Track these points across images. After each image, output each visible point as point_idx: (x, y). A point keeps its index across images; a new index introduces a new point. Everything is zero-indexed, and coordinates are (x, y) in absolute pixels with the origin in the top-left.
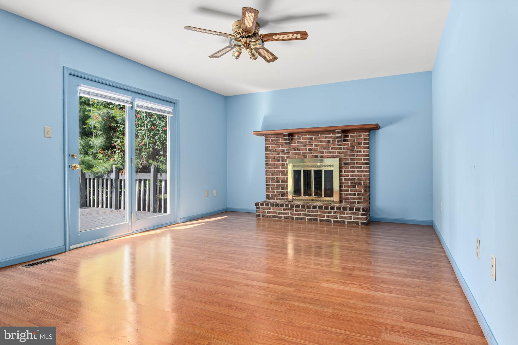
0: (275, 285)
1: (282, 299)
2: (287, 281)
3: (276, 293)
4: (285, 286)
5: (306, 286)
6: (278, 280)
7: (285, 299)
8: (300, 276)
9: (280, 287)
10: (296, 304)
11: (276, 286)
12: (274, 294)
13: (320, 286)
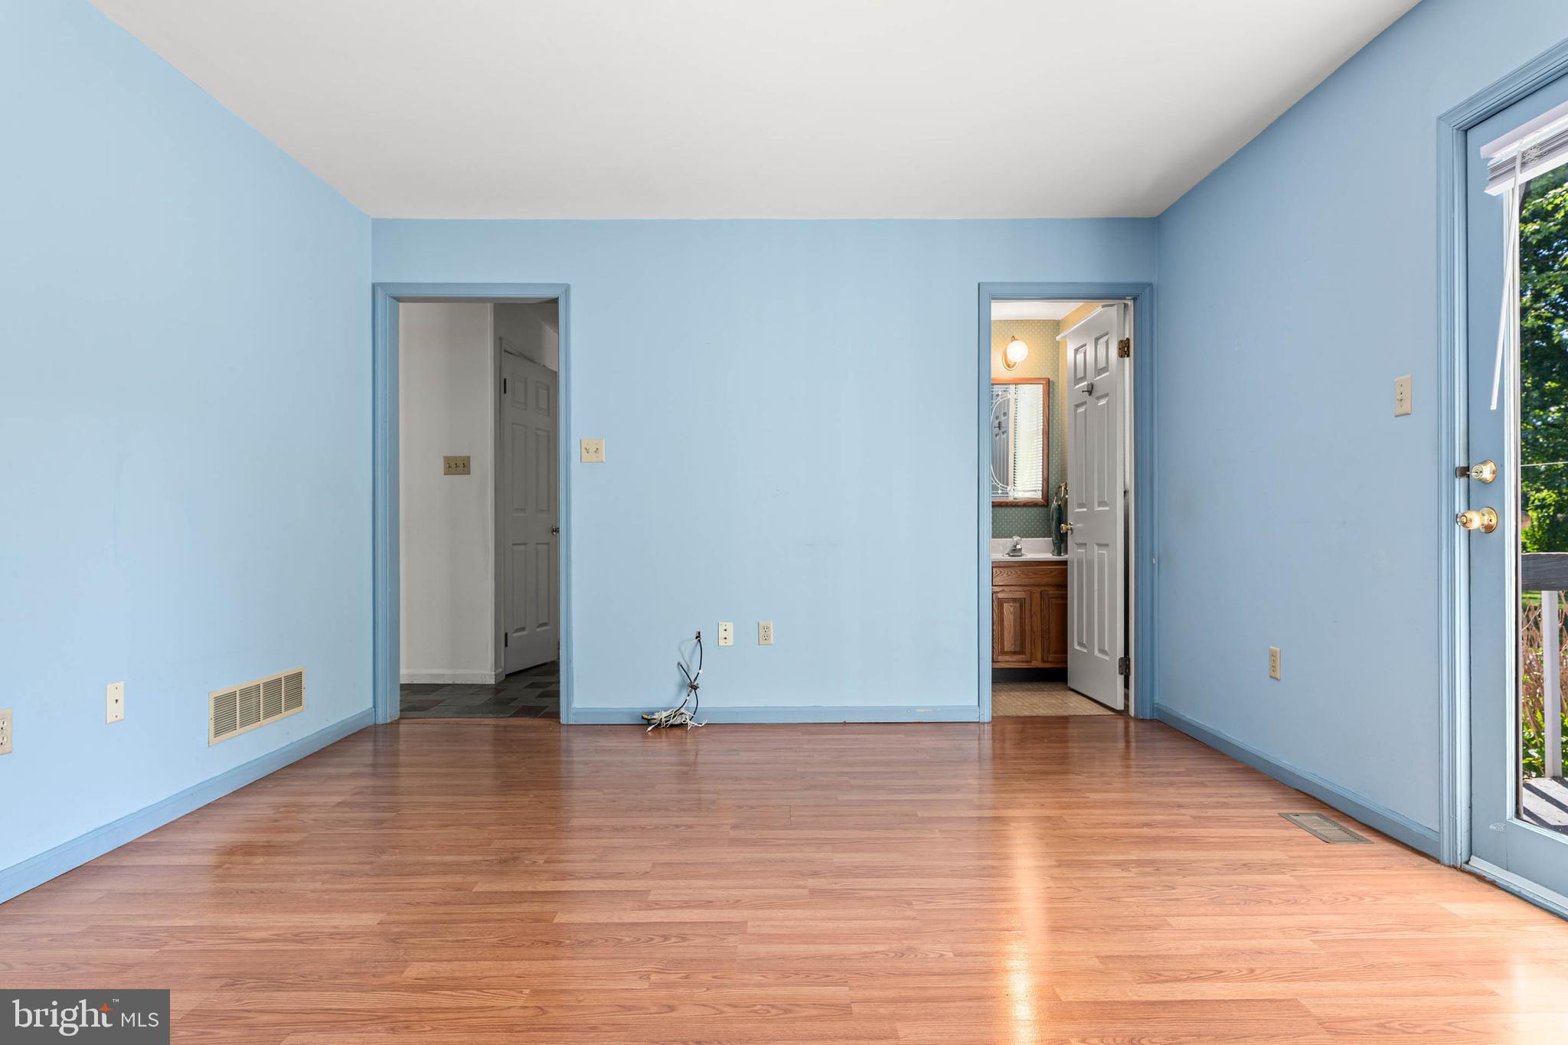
0: (534, 890)
1: (505, 861)
2: (498, 910)
3: (526, 872)
4: (505, 893)
5: (435, 903)
6: (535, 908)
7: (495, 862)
8: (451, 939)
9: (519, 886)
10: (466, 858)
11: (530, 889)
12: (530, 868)
13: (389, 914)
